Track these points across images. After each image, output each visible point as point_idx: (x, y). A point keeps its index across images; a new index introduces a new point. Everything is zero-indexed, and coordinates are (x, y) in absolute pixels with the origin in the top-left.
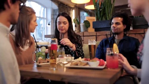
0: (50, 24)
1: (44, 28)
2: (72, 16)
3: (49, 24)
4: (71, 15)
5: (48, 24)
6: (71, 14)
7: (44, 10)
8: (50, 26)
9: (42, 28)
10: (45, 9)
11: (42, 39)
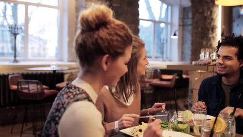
0: (177, 33)
1: (167, 41)
2: (216, 17)
3: (175, 35)
4: (215, 15)
5: (173, 34)
6: (215, 12)
7: (167, 9)
8: (176, 37)
9: (164, 40)
10: (170, 8)
11: (163, 58)
